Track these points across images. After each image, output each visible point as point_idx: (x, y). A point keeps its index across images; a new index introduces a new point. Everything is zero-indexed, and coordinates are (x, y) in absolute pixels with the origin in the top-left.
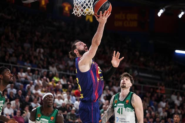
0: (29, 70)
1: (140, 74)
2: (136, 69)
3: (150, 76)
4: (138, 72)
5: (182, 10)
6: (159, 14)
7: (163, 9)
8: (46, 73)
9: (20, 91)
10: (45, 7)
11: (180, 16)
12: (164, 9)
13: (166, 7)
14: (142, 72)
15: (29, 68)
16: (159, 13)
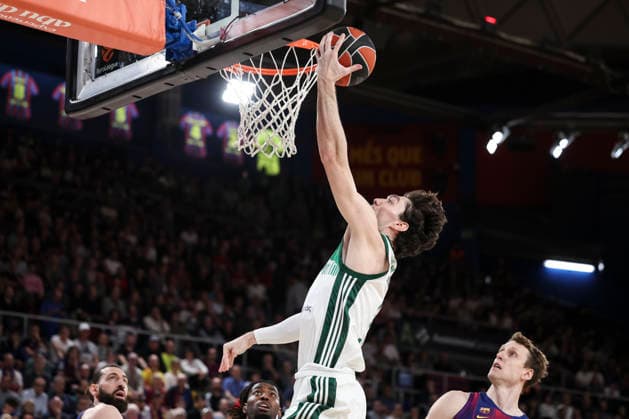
0: (85, 331)
1: (437, 338)
2: (424, 321)
3: (470, 344)
4: (430, 333)
5: (561, 135)
6: (492, 147)
7: (501, 131)
8: (132, 340)
9: (57, 399)
10: (127, 127)
11: (557, 152)
12: (507, 131)
13: (512, 123)
14: (442, 334)
15: (85, 326)
16: (491, 141)
